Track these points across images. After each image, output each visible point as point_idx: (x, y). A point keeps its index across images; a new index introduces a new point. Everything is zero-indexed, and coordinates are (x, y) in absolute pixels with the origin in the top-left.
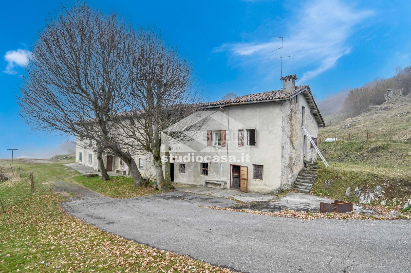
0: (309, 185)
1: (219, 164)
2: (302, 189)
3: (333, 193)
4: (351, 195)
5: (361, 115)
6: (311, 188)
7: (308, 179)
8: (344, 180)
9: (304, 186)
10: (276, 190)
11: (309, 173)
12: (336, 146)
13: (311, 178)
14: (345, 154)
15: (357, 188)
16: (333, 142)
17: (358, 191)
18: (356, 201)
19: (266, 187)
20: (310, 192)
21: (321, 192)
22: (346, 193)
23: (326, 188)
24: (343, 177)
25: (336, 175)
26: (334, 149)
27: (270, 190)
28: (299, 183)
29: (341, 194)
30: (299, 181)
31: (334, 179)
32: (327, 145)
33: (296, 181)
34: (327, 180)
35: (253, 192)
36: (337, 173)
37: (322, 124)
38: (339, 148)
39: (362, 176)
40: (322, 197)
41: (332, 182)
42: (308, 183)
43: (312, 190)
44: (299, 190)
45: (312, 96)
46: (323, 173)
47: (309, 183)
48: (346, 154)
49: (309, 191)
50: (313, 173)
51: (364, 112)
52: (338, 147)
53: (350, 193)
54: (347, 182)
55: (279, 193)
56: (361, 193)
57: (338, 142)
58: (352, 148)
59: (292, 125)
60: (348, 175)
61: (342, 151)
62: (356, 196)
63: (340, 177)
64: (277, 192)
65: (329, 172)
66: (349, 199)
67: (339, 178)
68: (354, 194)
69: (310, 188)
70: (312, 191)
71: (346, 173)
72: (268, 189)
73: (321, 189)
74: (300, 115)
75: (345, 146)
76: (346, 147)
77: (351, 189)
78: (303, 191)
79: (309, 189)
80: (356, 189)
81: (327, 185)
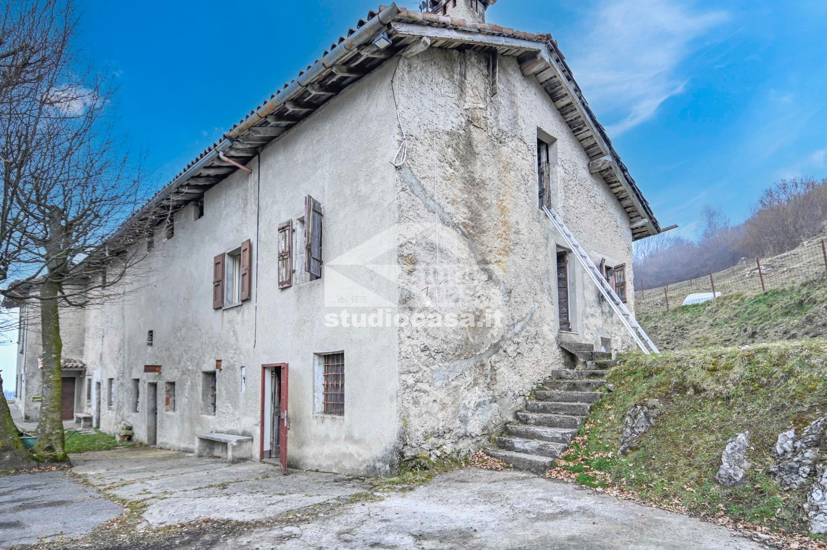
0: (558, 432)
1: (238, 370)
2: (525, 452)
3: (655, 470)
4: (753, 481)
5: (801, 244)
6: (565, 449)
7: (562, 409)
8: (716, 398)
9: (540, 437)
10: (383, 460)
11: (574, 387)
12: (716, 311)
13: (579, 403)
14: (745, 331)
15: (791, 434)
16: (708, 302)
17: (795, 451)
18: (786, 514)
19: (352, 449)
20: (553, 465)
21: (602, 465)
22: (725, 465)
23: (626, 445)
24: (709, 384)
25: (674, 380)
26: (711, 321)
27: (364, 461)
28: (522, 428)
29: (695, 474)
30: (525, 421)
31: (666, 398)
32: (687, 316)
33: (516, 421)
34: (636, 406)
35: (317, 471)
36: (679, 371)
37: (646, 220)
38: (726, 316)
39: (812, 367)
40: (599, 489)
41: (654, 413)
42: (560, 425)
43: (566, 458)
44: (511, 457)
45: (577, 89)
46: (628, 379)
47: (560, 427)
48: (750, 330)
49: (550, 459)
50: (588, 384)
51: (808, 237)
52: (723, 314)
53: (746, 465)
54: (731, 408)
55: (394, 472)
56: (815, 462)
57: (721, 302)
58: (773, 308)
59: (472, 184)
60: (738, 370)
61: (736, 324)
62: (783, 484)
63: (695, 387)
64: (388, 468)
65: (649, 374)
66: (738, 499)
67: (690, 392)
68: (769, 473)
69: (556, 447)
70: (563, 463)
71: (723, 362)
72: (360, 455)
73: (607, 450)
74: (530, 158)
75: (747, 308)
76: (749, 310)
77: (752, 440)
78: (524, 461)
79: (552, 454)
80: (785, 441)
81: (632, 428)
